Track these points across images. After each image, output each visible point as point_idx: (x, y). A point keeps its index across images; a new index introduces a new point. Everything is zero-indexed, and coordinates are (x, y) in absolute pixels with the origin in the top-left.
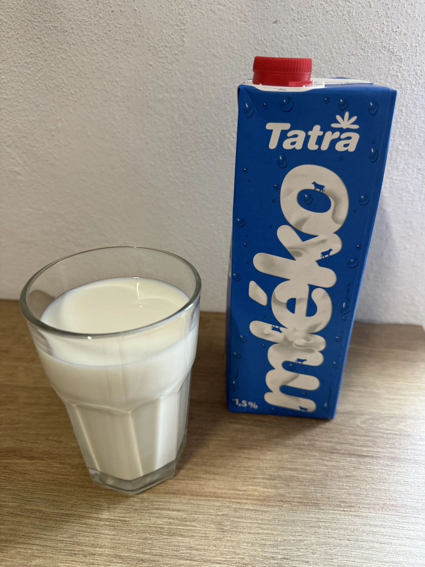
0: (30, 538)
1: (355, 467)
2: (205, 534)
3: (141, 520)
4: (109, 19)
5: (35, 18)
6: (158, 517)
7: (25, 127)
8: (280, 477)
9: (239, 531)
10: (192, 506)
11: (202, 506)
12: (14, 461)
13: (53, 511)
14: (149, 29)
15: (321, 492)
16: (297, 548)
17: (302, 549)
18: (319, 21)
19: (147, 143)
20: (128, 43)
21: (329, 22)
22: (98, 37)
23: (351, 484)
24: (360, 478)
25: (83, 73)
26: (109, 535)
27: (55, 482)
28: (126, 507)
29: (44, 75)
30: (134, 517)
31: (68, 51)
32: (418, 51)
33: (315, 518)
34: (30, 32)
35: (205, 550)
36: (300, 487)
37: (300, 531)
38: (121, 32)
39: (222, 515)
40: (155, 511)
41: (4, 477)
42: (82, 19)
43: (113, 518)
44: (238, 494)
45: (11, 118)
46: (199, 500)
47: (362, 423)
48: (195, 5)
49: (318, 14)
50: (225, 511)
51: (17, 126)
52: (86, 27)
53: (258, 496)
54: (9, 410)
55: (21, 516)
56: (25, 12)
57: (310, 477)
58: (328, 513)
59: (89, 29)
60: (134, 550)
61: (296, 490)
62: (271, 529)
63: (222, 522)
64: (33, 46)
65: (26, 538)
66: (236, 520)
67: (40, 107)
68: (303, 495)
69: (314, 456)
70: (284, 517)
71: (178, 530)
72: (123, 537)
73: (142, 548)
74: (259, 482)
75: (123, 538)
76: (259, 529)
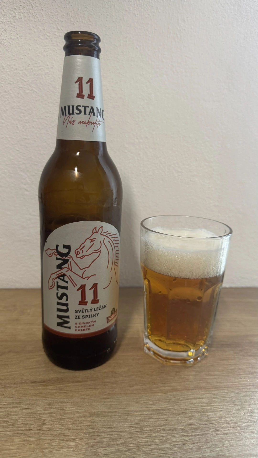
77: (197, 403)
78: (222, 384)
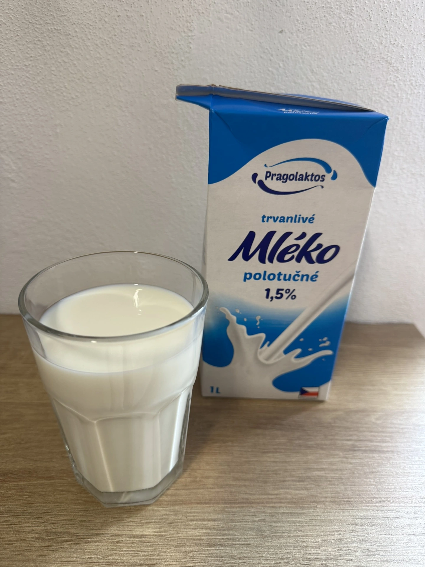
0: (62, 562)
1: (378, 463)
2: (245, 541)
3: (177, 533)
4: (114, 24)
5: (36, 21)
6: (194, 529)
7: (21, 132)
8: (309, 478)
9: (279, 536)
10: (227, 514)
11: (237, 514)
12: (31, 482)
13: (82, 532)
14: (155, 35)
15: (351, 490)
16: (339, 548)
17: (343, 547)
18: (322, 32)
19: (150, 149)
20: (133, 48)
21: (332, 33)
22: (103, 42)
23: (378, 479)
24: (385, 473)
25: (85, 77)
26: (147, 552)
27: (80, 501)
28: (159, 521)
29: (43, 78)
30: (170, 530)
31: (70, 55)
32: (413, 63)
33: (350, 516)
34: (31, 34)
35: (248, 558)
36: (330, 486)
37: (338, 530)
38: (126, 37)
39: (259, 521)
40: (191, 523)
41: (23, 500)
42: (86, 23)
43: (147, 533)
44: (272, 499)
45: (6, 123)
46: (233, 507)
47: (377, 419)
48: (203, 13)
49: (321, 25)
50: (261, 517)
51: (12, 131)
52: (91, 31)
53: (290, 499)
54: (16, 429)
55: (49, 540)
56: (26, 14)
57: (337, 475)
58: (362, 510)
59: (94, 33)
60: (176, 565)
61: (327, 490)
62: (310, 531)
63: (261, 528)
64: (33, 48)
65: (58, 563)
66: (274, 524)
67: (38, 111)
68: (335, 494)
69: (337, 455)
70: (321, 517)
71: (218, 540)
72: (162, 552)
73: (184, 562)
74: (290, 485)
75: (162, 554)
76: (298, 531)
77: (204, 528)
78: (252, 497)
